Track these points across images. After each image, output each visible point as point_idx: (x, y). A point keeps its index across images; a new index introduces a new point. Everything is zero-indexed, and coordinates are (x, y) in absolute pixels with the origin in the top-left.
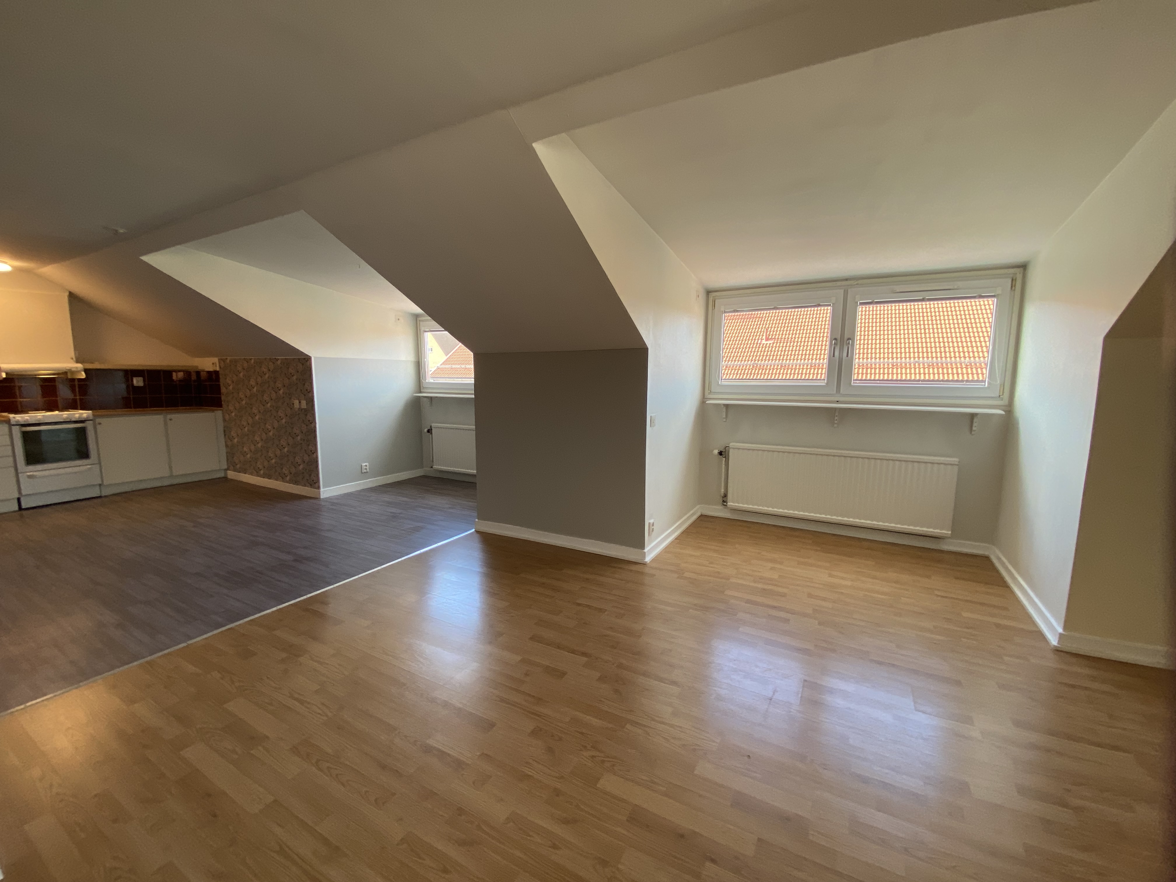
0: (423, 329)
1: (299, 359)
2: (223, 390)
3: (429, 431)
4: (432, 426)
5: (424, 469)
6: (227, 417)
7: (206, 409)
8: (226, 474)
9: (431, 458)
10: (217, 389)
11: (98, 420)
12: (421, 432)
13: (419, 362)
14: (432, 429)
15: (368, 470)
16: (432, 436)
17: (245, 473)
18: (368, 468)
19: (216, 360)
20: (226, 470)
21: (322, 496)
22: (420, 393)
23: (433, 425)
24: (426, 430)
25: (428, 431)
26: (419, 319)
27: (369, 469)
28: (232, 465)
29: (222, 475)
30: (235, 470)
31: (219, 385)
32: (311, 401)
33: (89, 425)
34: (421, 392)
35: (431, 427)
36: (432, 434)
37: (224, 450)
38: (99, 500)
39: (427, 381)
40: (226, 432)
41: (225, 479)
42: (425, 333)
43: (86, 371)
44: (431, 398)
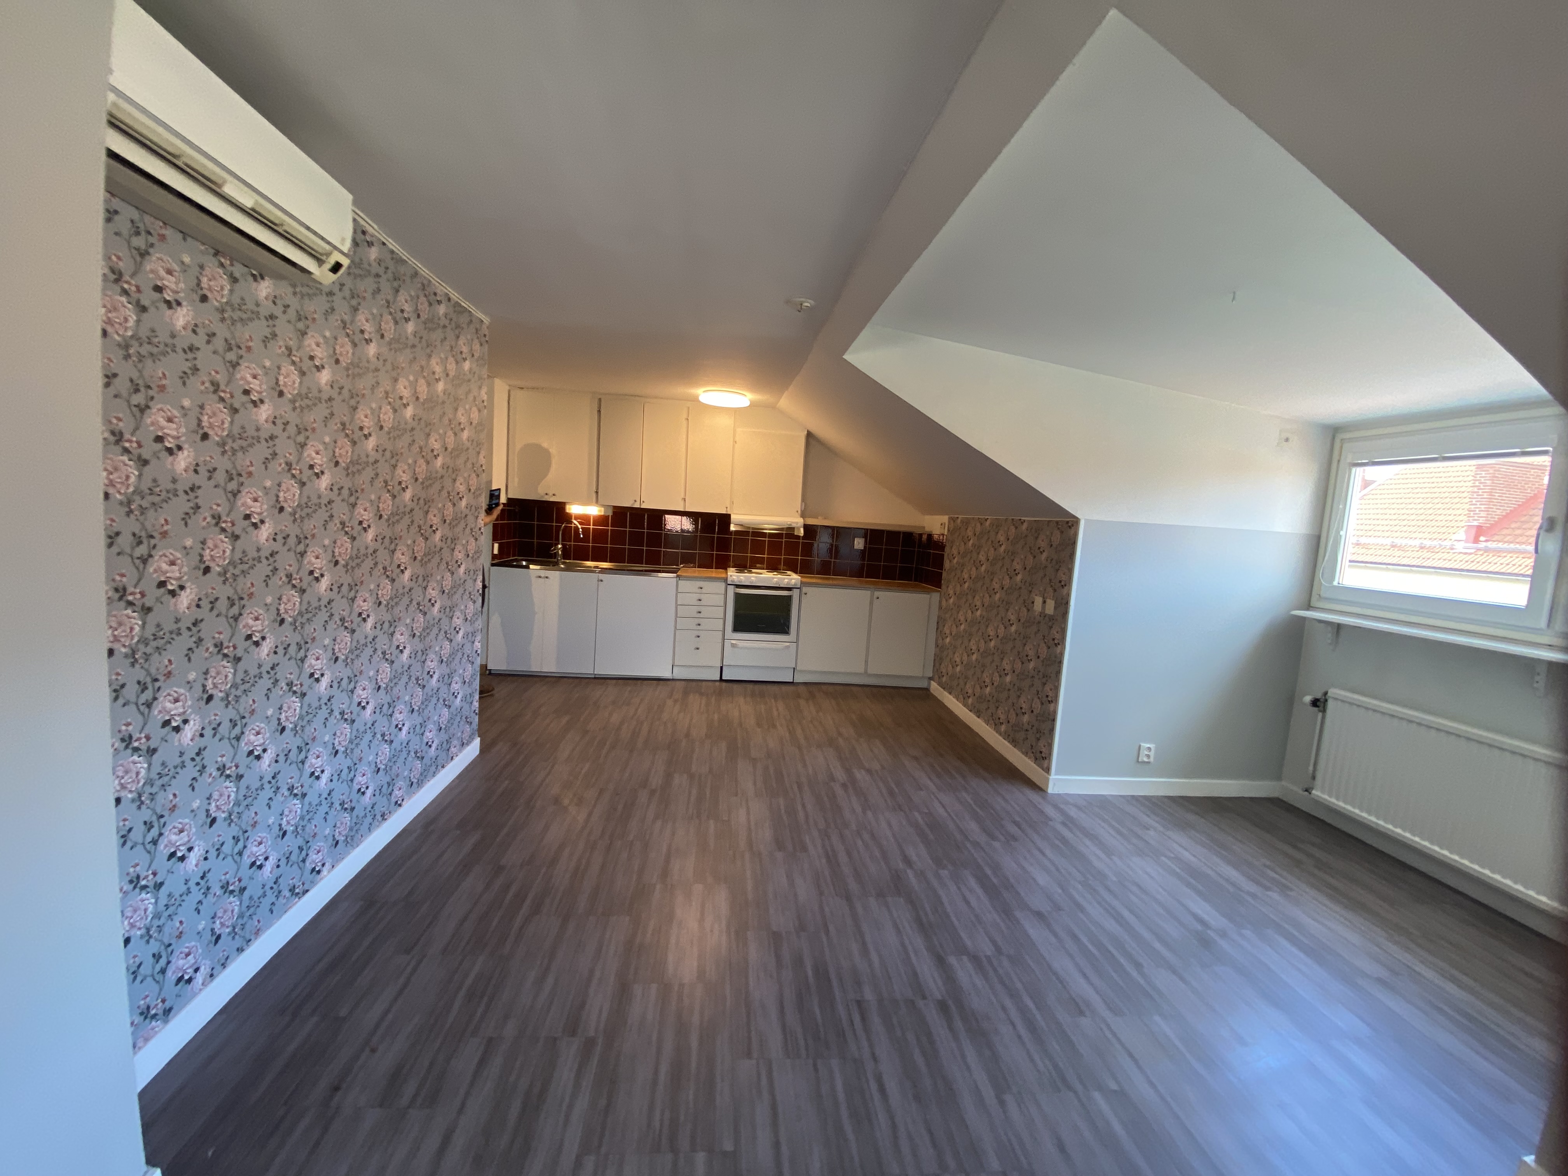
0: (1350, 459)
1: (1057, 522)
2: (947, 564)
3: (1319, 703)
4: (1329, 694)
5: (1284, 783)
6: (944, 603)
7: (924, 587)
8: (929, 684)
9: (1311, 768)
10: (939, 561)
11: (804, 589)
12: (1290, 701)
13: (1319, 538)
14: (1326, 700)
15: (1152, 759)
16: (1323, 718)
17: (950, 693)
18: (1152, 754)
19: (945, 519)
20: (931, 679)
21: (1053, 788)
22: (1308, 609)
23: (1333, 692)
24: (1308, 699)
25: (1315, 703)
26: (1340, 436)
27: (1155, 758)
28: (937, 675)
29: (923, 684)
30: (940, 684)
31: (943, 555)
32: (1063, 605)
33: (795, 594)
34: (1309, 607)
35: (1326, 693)
36: (1324, 711)
37: (932, 650)
38: (791, 688)
39: (1335, 583)
40: (941, 622)
41: (925, 693)
42: (1354, 470)
43: (806, 527)
44: (1339, 627)
